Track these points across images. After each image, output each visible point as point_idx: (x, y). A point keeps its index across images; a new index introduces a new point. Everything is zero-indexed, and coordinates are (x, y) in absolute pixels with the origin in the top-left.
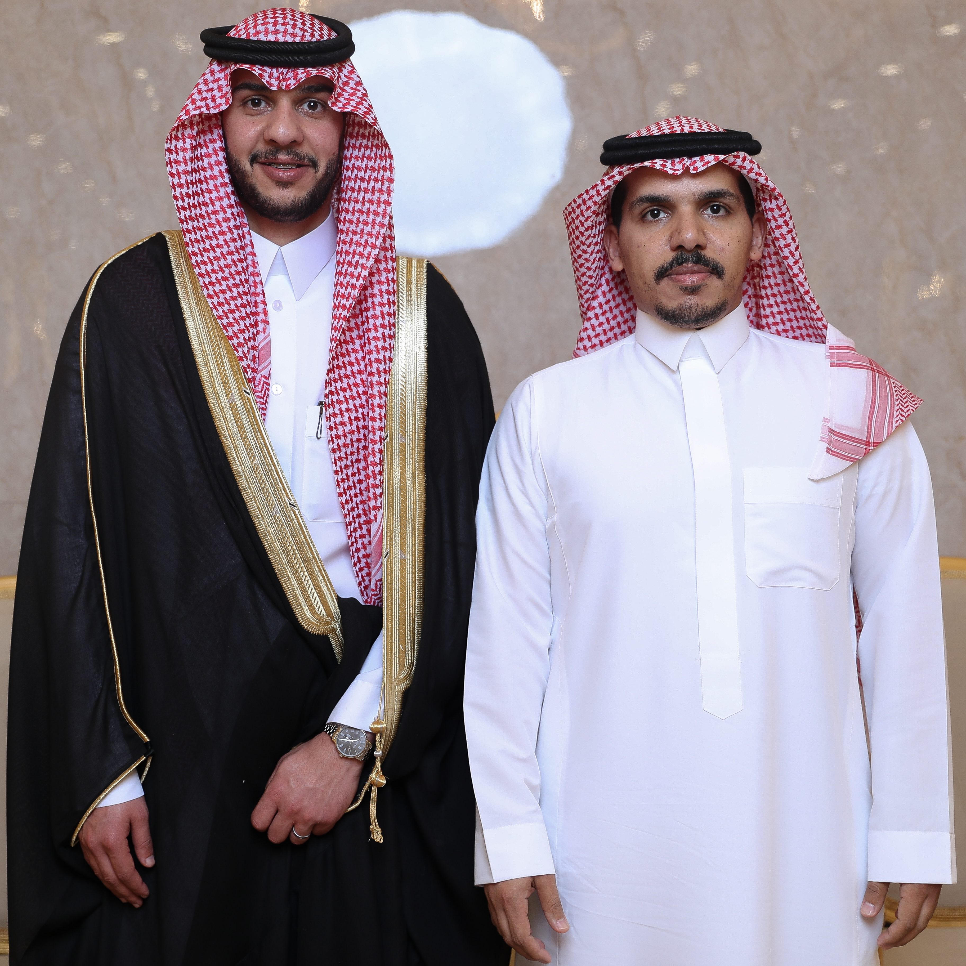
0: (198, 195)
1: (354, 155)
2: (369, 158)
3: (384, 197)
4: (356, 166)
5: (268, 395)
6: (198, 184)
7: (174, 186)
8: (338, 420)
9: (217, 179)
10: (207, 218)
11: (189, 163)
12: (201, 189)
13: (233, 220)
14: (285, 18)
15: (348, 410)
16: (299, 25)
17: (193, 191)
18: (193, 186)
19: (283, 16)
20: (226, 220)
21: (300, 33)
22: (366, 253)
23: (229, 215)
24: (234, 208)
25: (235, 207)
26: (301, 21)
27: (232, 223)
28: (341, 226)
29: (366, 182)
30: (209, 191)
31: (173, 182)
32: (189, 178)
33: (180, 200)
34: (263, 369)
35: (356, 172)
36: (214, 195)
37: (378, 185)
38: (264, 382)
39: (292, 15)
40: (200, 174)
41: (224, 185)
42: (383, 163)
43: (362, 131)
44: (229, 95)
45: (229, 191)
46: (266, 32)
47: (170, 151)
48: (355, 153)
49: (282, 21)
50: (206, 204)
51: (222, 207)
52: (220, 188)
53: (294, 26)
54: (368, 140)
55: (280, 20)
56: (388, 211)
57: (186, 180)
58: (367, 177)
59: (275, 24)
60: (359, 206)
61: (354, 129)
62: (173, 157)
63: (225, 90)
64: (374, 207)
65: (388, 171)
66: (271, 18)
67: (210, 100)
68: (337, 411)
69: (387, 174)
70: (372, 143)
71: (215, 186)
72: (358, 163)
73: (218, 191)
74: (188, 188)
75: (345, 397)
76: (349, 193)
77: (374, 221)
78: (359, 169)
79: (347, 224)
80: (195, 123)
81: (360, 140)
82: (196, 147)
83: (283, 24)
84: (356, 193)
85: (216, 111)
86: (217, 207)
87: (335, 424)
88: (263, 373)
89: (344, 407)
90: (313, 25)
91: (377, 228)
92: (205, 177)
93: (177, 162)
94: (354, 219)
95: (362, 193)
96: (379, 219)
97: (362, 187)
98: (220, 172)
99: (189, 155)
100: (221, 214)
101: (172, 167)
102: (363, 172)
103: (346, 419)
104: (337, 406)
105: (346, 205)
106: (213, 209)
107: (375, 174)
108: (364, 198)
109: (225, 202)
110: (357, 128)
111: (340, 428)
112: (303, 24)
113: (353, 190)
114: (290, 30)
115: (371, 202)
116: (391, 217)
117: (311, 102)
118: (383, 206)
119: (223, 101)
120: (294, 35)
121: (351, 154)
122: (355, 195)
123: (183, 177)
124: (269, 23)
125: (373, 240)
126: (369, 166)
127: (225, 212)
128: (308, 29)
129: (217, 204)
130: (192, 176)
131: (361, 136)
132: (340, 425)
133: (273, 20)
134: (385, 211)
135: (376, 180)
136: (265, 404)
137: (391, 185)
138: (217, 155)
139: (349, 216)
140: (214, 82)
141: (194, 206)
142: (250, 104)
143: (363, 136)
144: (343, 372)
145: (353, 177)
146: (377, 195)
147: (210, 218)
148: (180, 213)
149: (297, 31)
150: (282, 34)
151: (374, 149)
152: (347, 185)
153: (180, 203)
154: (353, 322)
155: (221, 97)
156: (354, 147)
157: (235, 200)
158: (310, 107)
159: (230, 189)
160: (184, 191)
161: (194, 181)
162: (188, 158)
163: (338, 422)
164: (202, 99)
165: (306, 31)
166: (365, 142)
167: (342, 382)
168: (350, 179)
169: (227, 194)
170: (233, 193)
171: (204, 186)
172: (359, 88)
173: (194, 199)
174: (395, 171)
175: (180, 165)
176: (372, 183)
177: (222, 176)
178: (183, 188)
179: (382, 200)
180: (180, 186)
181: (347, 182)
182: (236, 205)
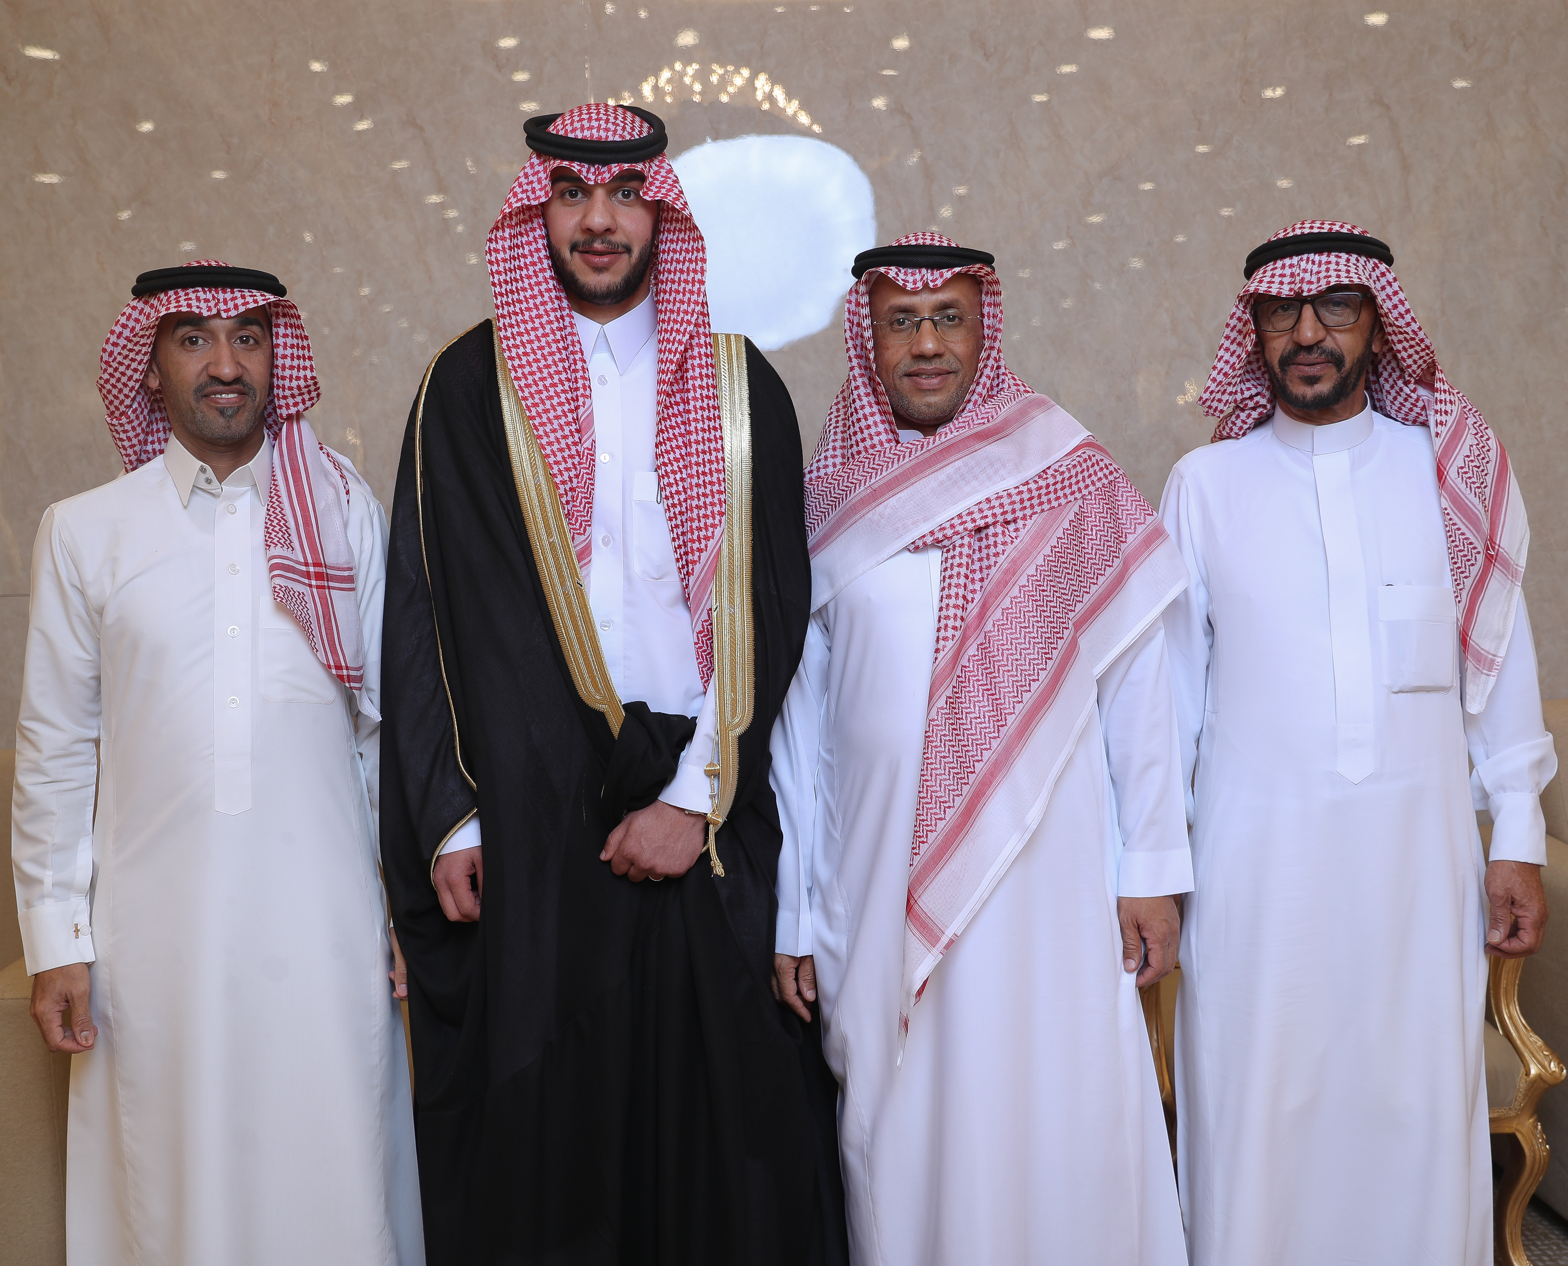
0: (516, 281)
1: (669, 239)
2: (683, 241)
3: (698, 277)
4: (671, 249)
5: (594, 465)
6: (518, 271)
7: (492, 274)
8: (674, 489)
9: (536, 265)
10: (525, 303)
11: (508, 251)
12: (521, 275)
13: (550, 304)
14: (598, 113)
15: (682, 479)
16: (612, 120)
17: (511, 278)
18: (511, 273)
19: (596, 111)
20: (544, 303)
21: (612, 128)
22: (682, 329)
23: (546, 298)
24: (552, 292)
25: (554, 291)
26: (614, 115)
27: (549, 306)
28: (660, 307)
29: (681, 264)
30: (529, 277)
31: (491, 270)
32: (507, 266)
33: (498, 287)
34: (585, 441)
35: (671, 254)
36: (533, 281)
37: (693, 266)
38: (588, 454)
39: (605, 111)
40: (520, 261)
41: (543, 270)
42: (696, 245)
43: (675, 215)
44: (548, 188)
45: (548, 276)
46: (582, 128)
47: (490, 240)
48: (671, 236)
49: (596, 117)
50: (524, 289)
51: (540, 292)
52: (539, 274)
53: (607, 121)
54: (682, 224)
55: (594, 116)
56: (702, 290)
57: (505, 267)
58: (682, 259)
59: (590, 119)
60: (675, 286)
61: (668, 214)
62: (493, 245)
63: (544, 182)
64: (689, 287)
65: (701, 252)
66: (586, 114)
67: (530, 192)
68: (672, 481)
69: (700, 255)
70: (685, 226)
71: (535, 271)
72: (674, 246)
73: (537, 276)
74: (506, 274)
75: (678, 466)
76: (666, 274)
77: (689, 299)
78: (675, 251)
79: (665, 304)
80: (514, 213)
81: (674, 225)
82: (514, 236)
83: (598, 120)
84: (673, 274)
85: (536, 203)
86: (536, 292)
87: (671, 493)
88: (585, 446)
89: (678, 476)
90: (625, 118)
91: (692, 305)
92: (525, 264)
93: (497, 251)
94: (672, 299)
95: (678, 274)
96: (694, 298)
97: (678, 269)
98: (539, 258)
99: (507, 244)
100: (539, 298)
101: (491, 255)
102: (678, 254)
103: (681, 489)
104: (672, 476)
105: (664, 286)
106: (531, 293)
107: (689, 256)
108: (680, 278)
109: (543, 287)
110: (671, 213)
111: (676, 497)
112: (616, 118)
113: (669, 272)
114: (603, 126)
115: (686, 282)
116: (705, 295)
117: (624, 191)
118: (697, 285)
119: (542, 193)
120: (607, 130)
121: (667, 238)
122: (672, 276)
123: (502, 264)
124: (584, 119)
125: (689, 317)
126: (684, 248)
127: (543, 296)
128: (620, 123)
129: (536, 288)
130: (511, 263)
131: (675, 221)
132: (676, 494)
133: (587, 116)
134: (699, 289)
135: (690, 261)
136: (591, 474)
137: (704, 265)
138: (537, 243)
139: (667, 296)
140: (533, 175)
141: (512, 292)
142: (567, 196)
143: (677, 220)
144: (674, 443)
145: (669, 259)
146: (692, 275)
147: (527, 302)
148: (497, 299)
149: (610, 125)
150: (596, 130)
151: (688, 232)
152: (664, 268)
153: (498, 289)
154: (678, 396)
155: (541, 190)
156: (669, 231)
157: (554, 285)
158: (624, 196)
159: (548, 274)
160: (502, 278)
161: (512, 268)
162: (506, 246)
163: (673, 492)
164: (523, 192)
165: (618, 125)
166: (678, 226)
167: (675, 453)
168: (666, 261)
169: (545, 278)
170: (552, 278)
171: (524, 272)
172: (670, 175)
173: (512, 285)
174: (707, 251)
175: (499, 253)
176: (687, 264)
177: (541, 262)
178: (501, 275)
179: (696, 279)
180: (499, 273)
181: (663, 264)
182: (555, 289)
